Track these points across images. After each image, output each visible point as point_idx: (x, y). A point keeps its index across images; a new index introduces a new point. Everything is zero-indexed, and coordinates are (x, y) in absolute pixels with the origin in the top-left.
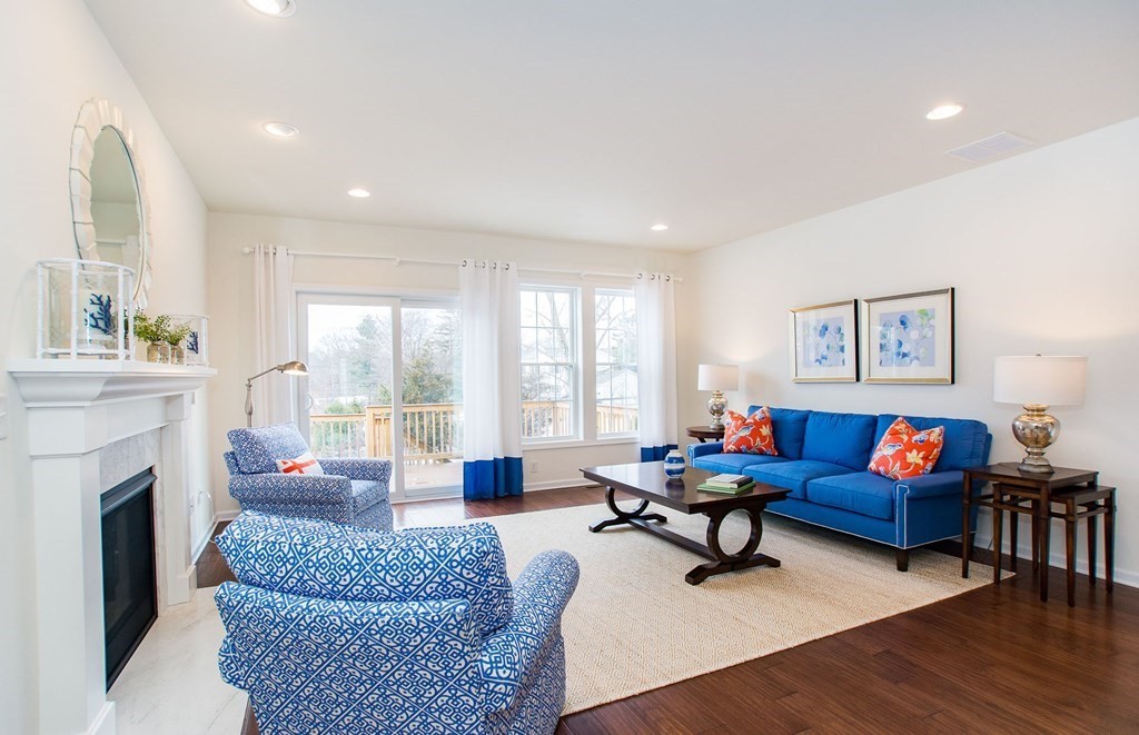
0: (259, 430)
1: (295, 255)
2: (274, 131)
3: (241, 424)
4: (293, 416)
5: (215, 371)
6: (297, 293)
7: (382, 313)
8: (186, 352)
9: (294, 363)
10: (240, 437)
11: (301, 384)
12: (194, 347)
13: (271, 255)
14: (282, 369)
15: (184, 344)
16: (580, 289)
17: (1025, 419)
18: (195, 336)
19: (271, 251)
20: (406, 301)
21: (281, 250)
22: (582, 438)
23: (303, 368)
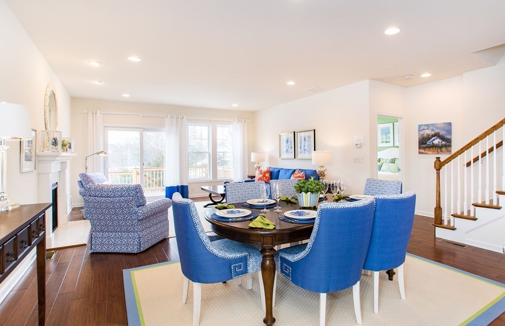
0: (89, 174)
1: (104, 114)
2: (96, 83)
3: (84, 172)
4: (102, 169)
5: (76, 154)
6: (104, 127)
7: (136, 135)
8: (68, 149)
9: (102, 152)
10: (84, 176)
11: (105, 160)
12: (70, 147)
13: (95, 114)
14: (98, 154)
15: (67, 147)
16: (211, 125)
17: (319, 169)
18: (70, 144)
19: (95, 112)
20: (145, 129)
21: (98, 112)
22: (211, 179)
23: (105, 153)
